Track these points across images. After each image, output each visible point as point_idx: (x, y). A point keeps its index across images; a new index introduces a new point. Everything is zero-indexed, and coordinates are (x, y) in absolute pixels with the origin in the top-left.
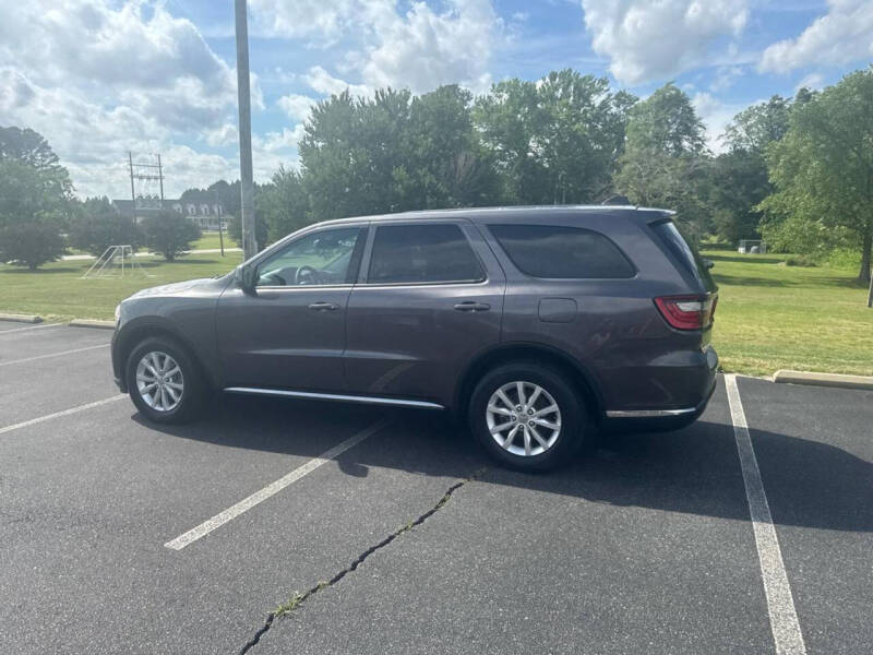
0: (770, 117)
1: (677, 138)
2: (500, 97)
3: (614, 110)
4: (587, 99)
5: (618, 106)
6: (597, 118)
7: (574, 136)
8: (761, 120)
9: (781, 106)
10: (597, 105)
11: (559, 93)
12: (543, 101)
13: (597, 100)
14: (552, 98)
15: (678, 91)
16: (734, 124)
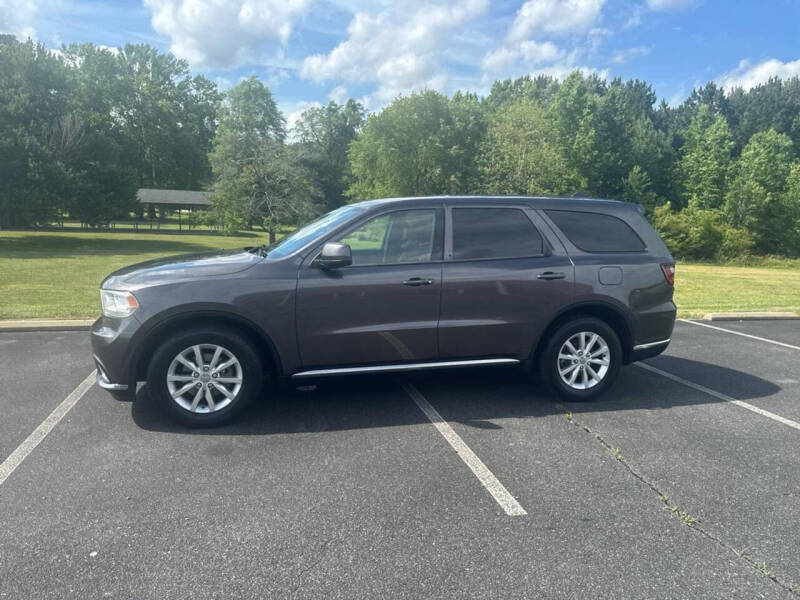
0: (329, 118)
1: (262, 126)
2: (73, 59)
3: (194, 92)
4: (167, 77)
5: (198, 89)
6: (177, 97)
7: (159, 111)
8: (322, 120)
9: (335, 111)
10: (176, 85)
11: (136, 67)
12: (122, 73)
13: (176, 80)
14: (131, 71)
15: (261, 85)
16: (302, 120)
